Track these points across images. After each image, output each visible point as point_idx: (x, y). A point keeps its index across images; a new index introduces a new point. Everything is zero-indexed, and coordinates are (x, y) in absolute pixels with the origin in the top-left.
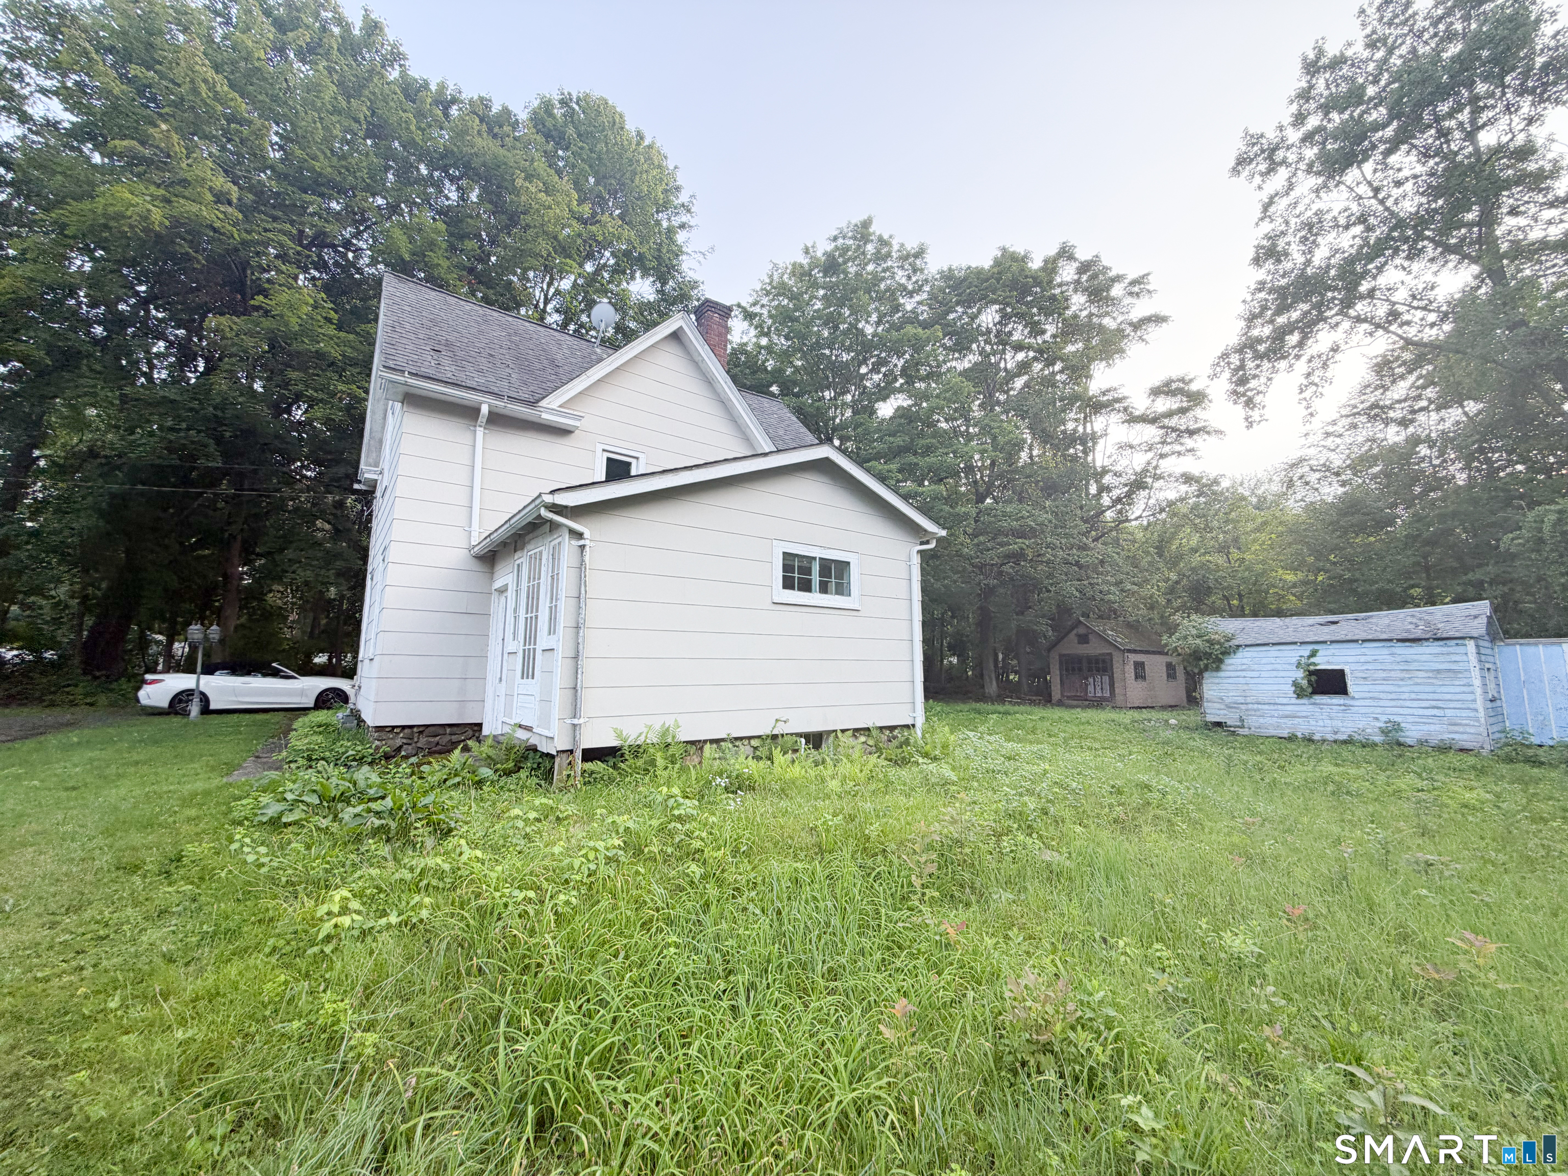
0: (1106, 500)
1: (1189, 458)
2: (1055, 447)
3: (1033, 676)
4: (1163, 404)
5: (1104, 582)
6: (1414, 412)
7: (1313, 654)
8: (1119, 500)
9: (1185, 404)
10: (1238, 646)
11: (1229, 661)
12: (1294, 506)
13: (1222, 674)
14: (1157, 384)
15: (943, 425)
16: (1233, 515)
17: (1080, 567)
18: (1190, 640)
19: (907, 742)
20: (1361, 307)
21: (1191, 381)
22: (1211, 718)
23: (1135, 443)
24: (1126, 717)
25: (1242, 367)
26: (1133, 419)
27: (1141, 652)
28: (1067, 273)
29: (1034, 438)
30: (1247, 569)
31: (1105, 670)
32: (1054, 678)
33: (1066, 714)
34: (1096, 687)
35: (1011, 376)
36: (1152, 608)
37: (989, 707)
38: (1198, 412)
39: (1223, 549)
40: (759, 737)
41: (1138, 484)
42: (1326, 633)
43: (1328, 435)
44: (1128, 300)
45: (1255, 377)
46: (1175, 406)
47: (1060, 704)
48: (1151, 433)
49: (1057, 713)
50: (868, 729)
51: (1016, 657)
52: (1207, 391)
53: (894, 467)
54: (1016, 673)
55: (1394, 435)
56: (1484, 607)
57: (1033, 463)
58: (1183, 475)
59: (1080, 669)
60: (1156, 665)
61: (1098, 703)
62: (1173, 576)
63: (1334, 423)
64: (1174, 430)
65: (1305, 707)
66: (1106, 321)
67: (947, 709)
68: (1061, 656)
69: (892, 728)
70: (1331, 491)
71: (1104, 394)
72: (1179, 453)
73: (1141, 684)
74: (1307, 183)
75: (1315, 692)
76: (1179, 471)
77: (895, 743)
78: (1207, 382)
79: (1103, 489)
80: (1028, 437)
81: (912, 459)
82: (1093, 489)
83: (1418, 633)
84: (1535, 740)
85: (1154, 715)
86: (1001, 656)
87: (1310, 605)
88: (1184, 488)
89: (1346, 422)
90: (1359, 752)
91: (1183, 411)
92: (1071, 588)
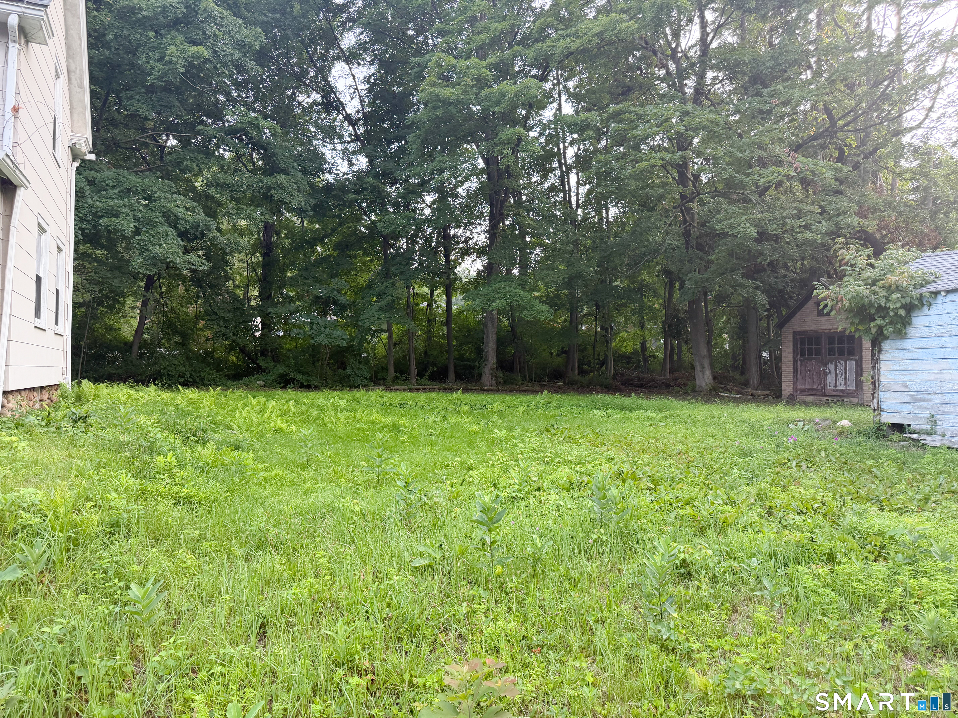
10: (936, 293)
11: (919, 320)
13: (908, 343)
32: (787, 365)
34: (838, 376)
47: (791, 401)
59: (818, 352)
61: (838, 400)
68: (795, 334)
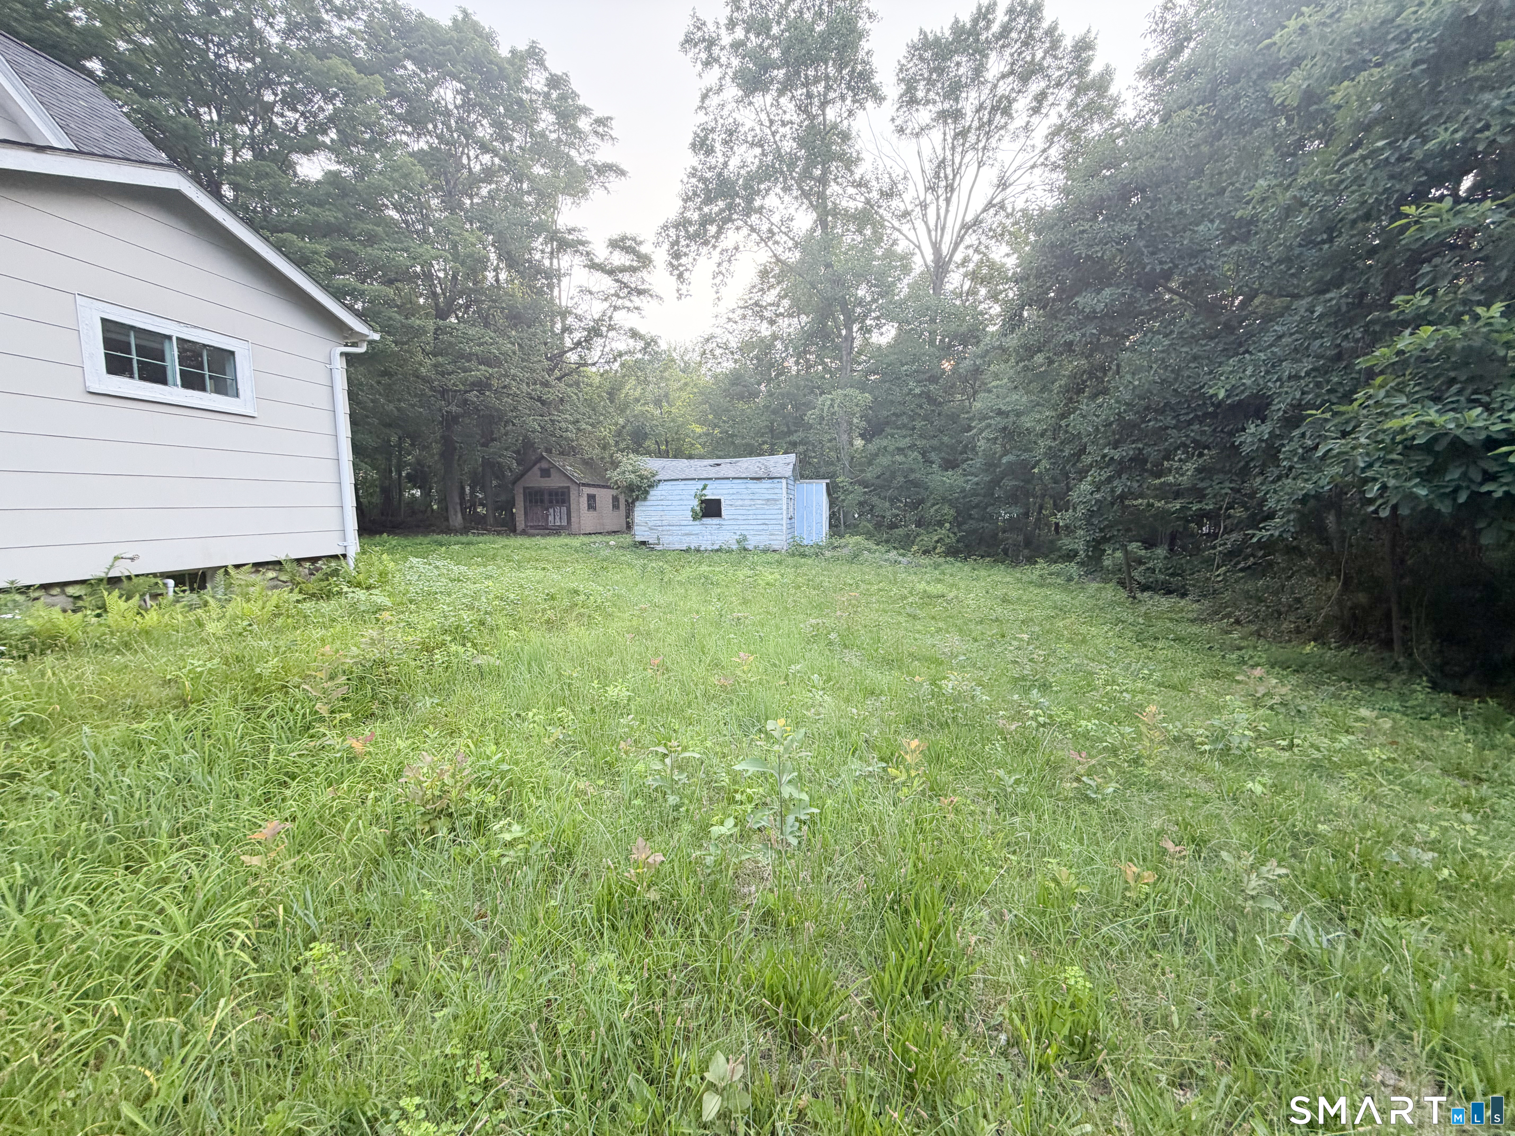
0: (568, 343)
1: (635, 315)
2: (522, 274)
3: (500, 508)
4: (619, 259)
5: (564, 419)
6: (777, 315)
7: (704, 488)
8: (579, 343)
9: (635, 264)
10: (660, 481)
11: (652, 492)
12: (706, 376)
13: (647, 503)
14: (615, 237)
15: (393, 213)
16: (666, 374)
17: (543, 403)
18: (627, 475)
19: (335, 573)
20: (754, 219)
21: (641, 243)
22: (639, 539)
23: (594, 290)
24: (576, 542)
25: (677, 242)
26: (594, 266)
27: (594, 486)
28: (537, 81)
29: (499, 258)
30: (673, 421)
31: (563, 502)
32: (519, 511)
33: (527, 541)
34: (556, 517)
35: (474, 181)
36: (604, 448)
37: (453, 538)
38: (644, 274)
39: (658, 403)
40: (83, 582)
41: (594, 332)
42: (712, 472)
43: (729, 320)
44: (593, 139)
45: (686, 254)
46: (627, 263)
47: (524, 533)
48: (606, 283)
49: (519, 541)
50: (279, 563)
51: (483, 490)
52: (653, 257)
53: (323, 249)
54: (484, 505)
55: (765, 330)
56: (792, 457)
57: (499, 287)
58: (631, 330)
59: (542, 501)
60: (604, 497)
61: (556, 531)
62: (621, 421)
63: (733, 311)
64: (626, 286)
65: (698, 527)
66: (573, 153)
67: (406, 542)
68: (525, 489)
69: (314, 560)
70: (728, 365)
71: (570, 231)
72: (629, 309)
73: (592, 513)
74: (732, 91)
75: (704, 515)
76: (627, 325)
77: (319, 575)
78: (652, 248)
79: (566, 329)
80: (493, 256)
81: (346, 243)
82: (558, 326)
83: (761, 474)
84: (805, 542)
85: (600, 538)
86: (467, 489)
87: (708, 452)
88: (631, 342)
89: (740, 312)
90: (723, 556)
91: (633, 270)
92: (533, 423)
